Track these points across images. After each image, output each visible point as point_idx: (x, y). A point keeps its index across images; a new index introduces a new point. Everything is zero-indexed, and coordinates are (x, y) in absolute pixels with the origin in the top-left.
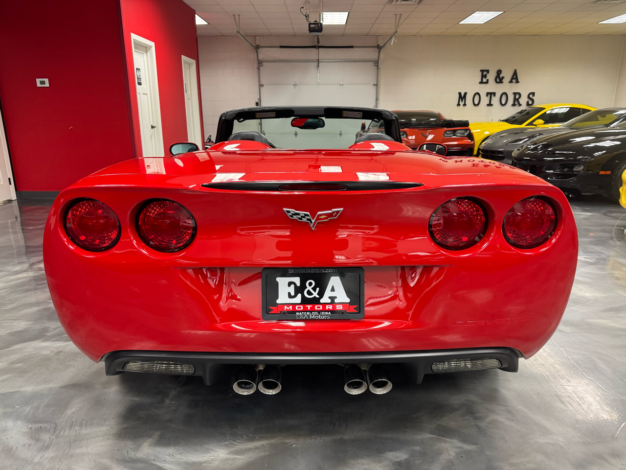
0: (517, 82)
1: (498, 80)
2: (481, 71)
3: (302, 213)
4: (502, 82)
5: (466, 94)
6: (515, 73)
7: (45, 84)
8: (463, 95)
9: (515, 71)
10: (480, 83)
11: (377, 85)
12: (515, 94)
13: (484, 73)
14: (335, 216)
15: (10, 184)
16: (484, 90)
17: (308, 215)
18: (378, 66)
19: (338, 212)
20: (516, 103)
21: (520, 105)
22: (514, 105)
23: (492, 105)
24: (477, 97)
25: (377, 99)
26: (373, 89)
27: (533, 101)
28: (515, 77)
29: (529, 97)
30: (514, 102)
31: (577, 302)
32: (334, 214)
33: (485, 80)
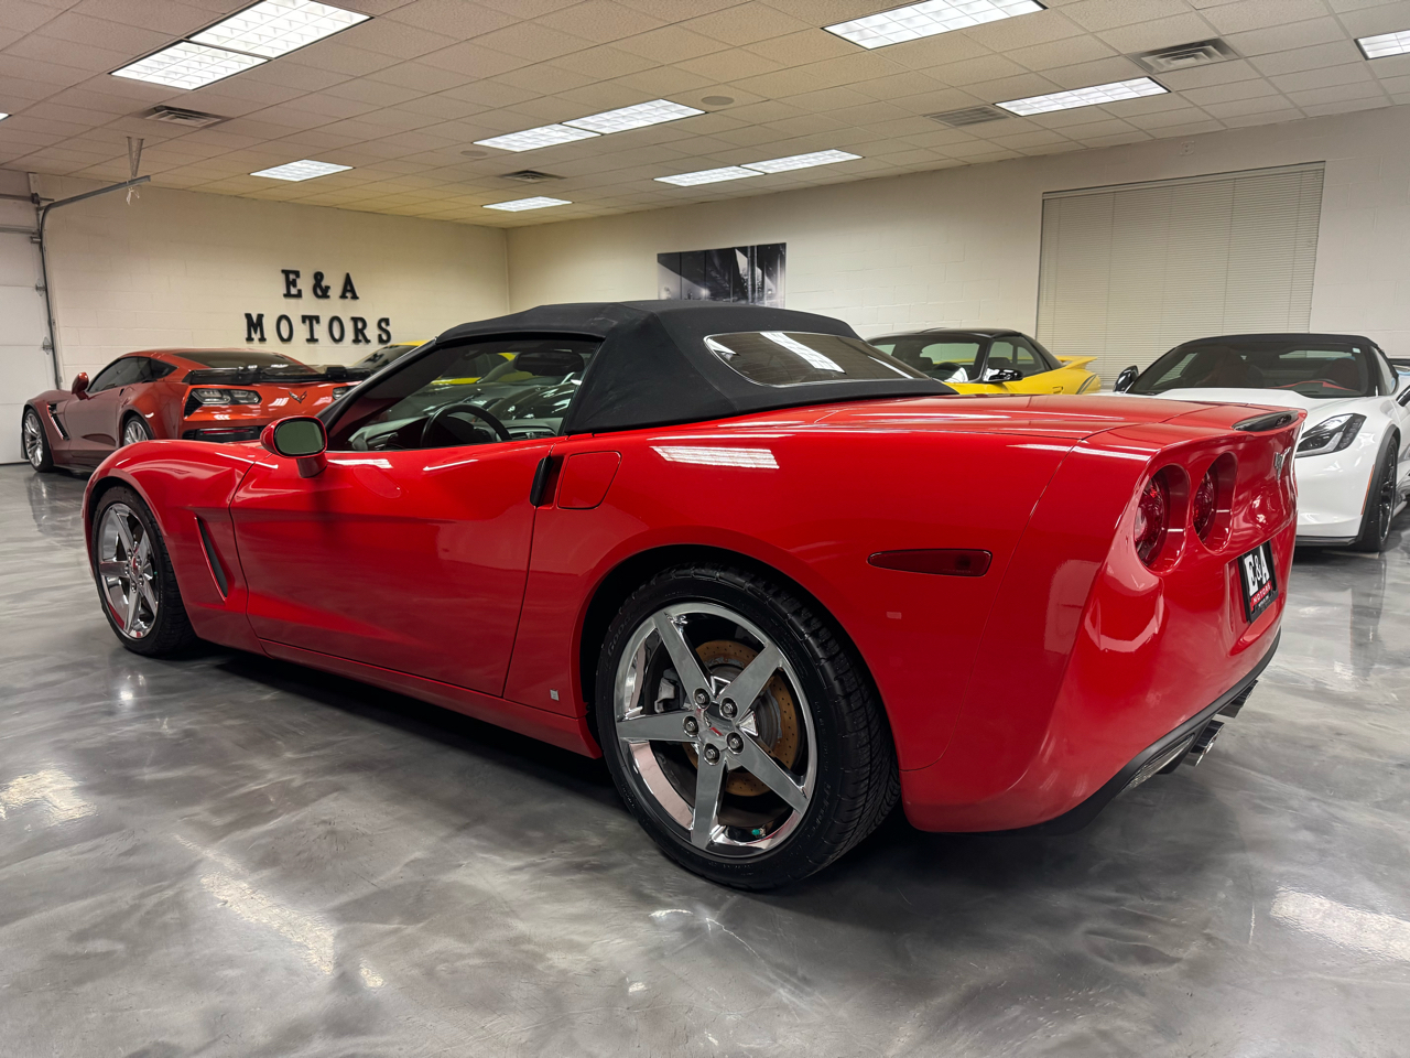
0: (355, 297)
1: (319, 293)
2: (283, 271)
4: (328, 297)
5: (260, 317)
6: (348, 281)
8: (255, 319)
9: (348, 276)
10: (285, 296)
11: (45, 289)
12: (355, 320)
13: (291, 277)
18: (41, 244)
20: (360, 338)
21: (368, 341)
22: (356, 341)
23: (317, 340)
24: (284, 324)
25: (51, 323)
27: (388, 334)
28: (349, 288)
29: (380, 327)
30: (356, 336)
33: (293, 291)
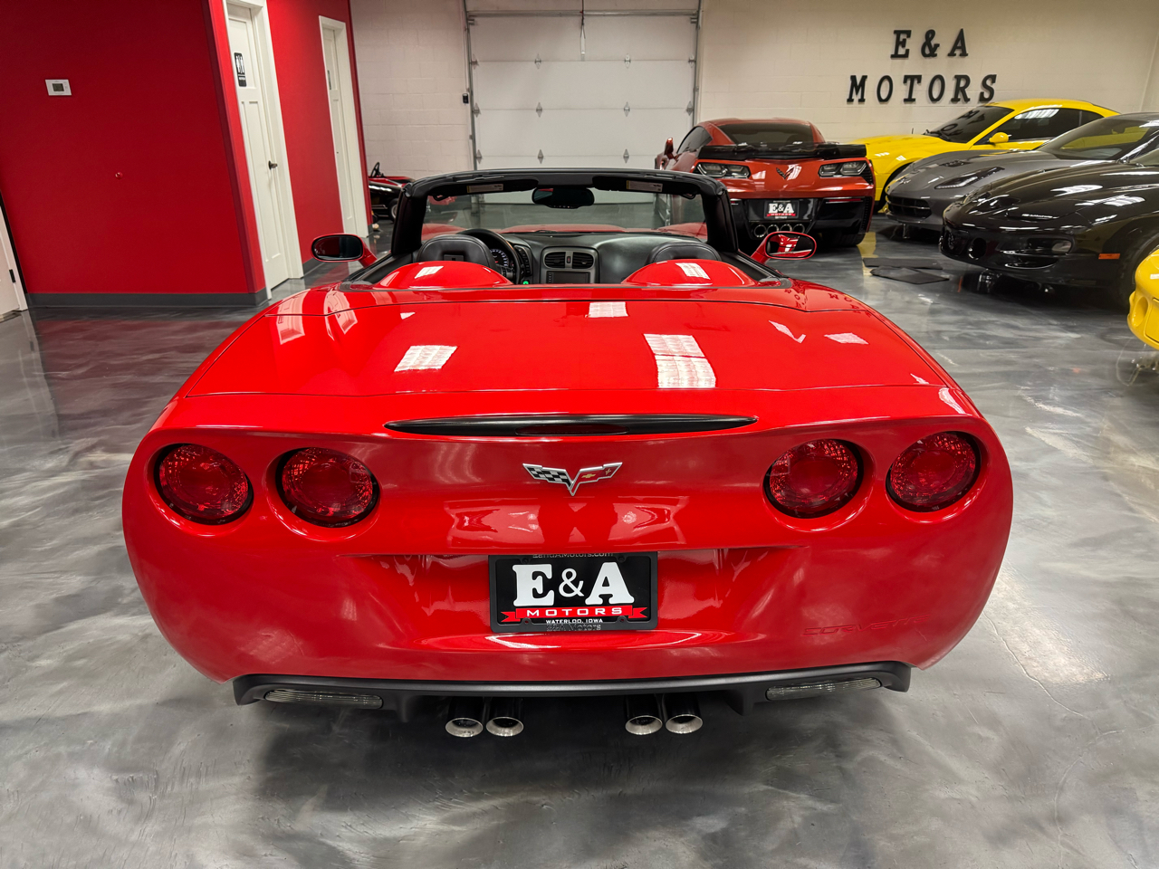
0: (964, 54)
1: (927, 51)
2: (896, 32)
3: (554, 470)
4: (936, 55)
5: (864, 78)
6: (961, 37)
7: (63, 90)
8: (858, 81)
9: (961, 32)
10: (893, 56)
11: (695, 61)
12: (958, 78)
13: (901, 37)
14: (609, 474)
15: (14, 281)
16: (898, 70)
17: (564, 474)
18: (697, 23)
19: (613, 469)
20: (960, 96)
21: (967, 100)
22: (955, 100)
23: (914, 100)
24: (886, 85)
25: (695, 90)
26: (689, 68)
27: (992, 92)
28: (959, 45)
29: (984, 84)
30: (956, 94)
31: (1032, 526)
32: (607, 472)
33: (901, 51)
